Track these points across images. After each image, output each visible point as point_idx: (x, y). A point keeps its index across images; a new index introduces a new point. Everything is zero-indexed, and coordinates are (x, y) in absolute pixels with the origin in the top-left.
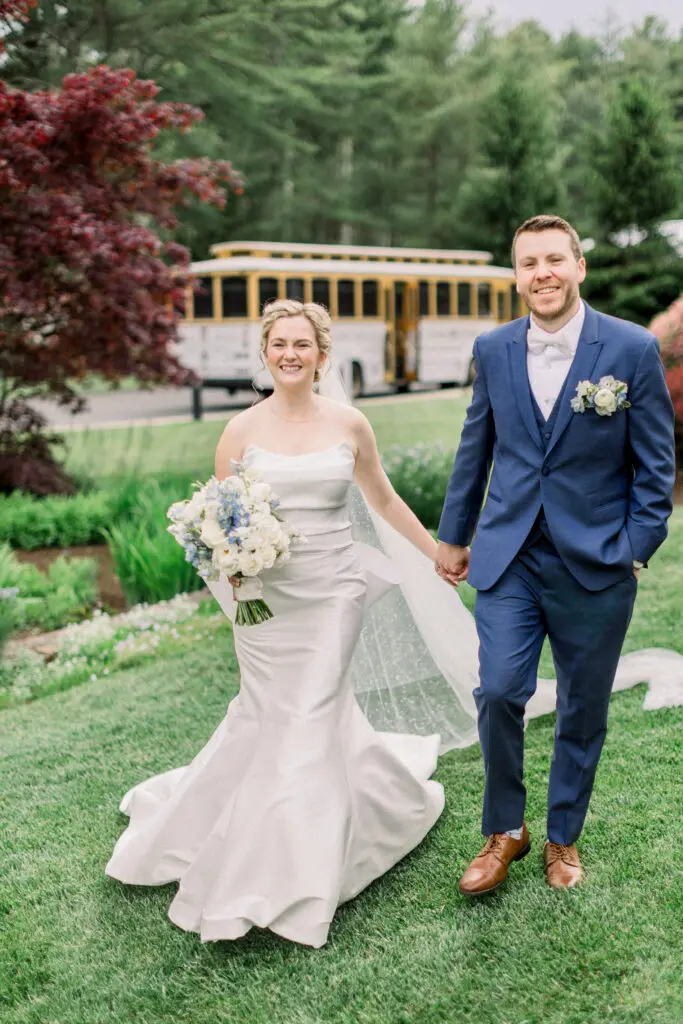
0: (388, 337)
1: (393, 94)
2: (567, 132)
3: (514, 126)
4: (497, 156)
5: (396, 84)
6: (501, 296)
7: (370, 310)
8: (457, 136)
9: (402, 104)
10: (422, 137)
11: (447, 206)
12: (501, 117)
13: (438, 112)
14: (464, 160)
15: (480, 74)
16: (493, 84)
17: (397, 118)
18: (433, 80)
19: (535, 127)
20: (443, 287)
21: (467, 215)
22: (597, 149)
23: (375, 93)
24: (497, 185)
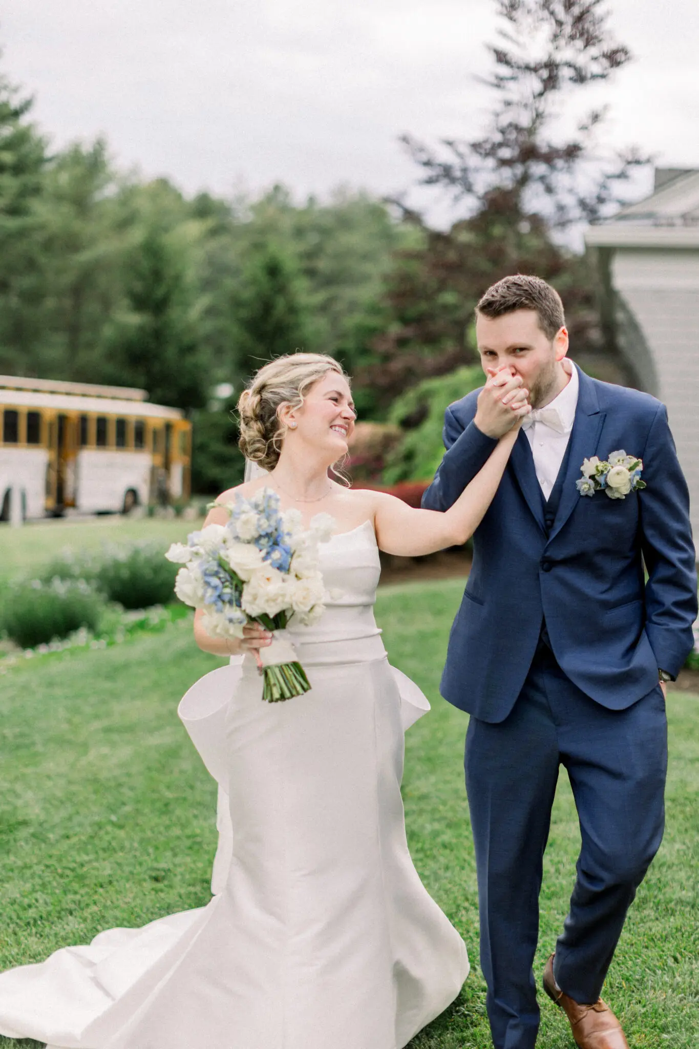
0: (50, 466)
1: (39, 237)
2: (207, 285)
3: (157, 275)
4: (140, 303)
5: (42, 227)
6: (155, 433)
7: (33, 438)
8: (103, 280)
9: (48, 245)
10: (67, 279)
11: (90, 345)
12: (145, 265)
13: (85, 257)
14: (107, 304)
15: (124, 224)
16: (137, 236)
17: (42, 260)
18: (77, 225)
19: (178, 278)
20: (102, 422)
21: (111, 355)
22: (237, 303)
23: (22, 233)
24: (141, 328)
